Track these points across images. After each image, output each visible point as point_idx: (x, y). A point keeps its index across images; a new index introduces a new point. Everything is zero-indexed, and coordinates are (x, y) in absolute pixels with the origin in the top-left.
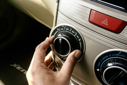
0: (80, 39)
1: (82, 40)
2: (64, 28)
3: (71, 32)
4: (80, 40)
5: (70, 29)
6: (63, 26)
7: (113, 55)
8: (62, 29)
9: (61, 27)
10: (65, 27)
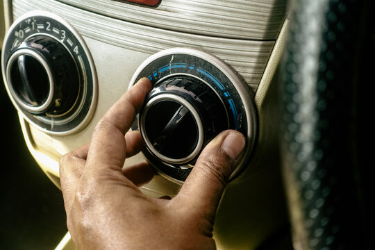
0: (77, 47)
1: (81, 49)
2: (30, 26)
3: (51, 32)
4: (76, 50)
5: (46, 26)
6: (27, 19)
7: (160, 72)
8: (28, 30)
9: (23, 25)
10: (33, 23)
